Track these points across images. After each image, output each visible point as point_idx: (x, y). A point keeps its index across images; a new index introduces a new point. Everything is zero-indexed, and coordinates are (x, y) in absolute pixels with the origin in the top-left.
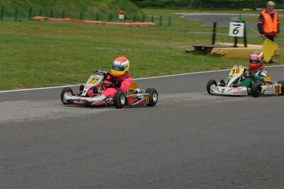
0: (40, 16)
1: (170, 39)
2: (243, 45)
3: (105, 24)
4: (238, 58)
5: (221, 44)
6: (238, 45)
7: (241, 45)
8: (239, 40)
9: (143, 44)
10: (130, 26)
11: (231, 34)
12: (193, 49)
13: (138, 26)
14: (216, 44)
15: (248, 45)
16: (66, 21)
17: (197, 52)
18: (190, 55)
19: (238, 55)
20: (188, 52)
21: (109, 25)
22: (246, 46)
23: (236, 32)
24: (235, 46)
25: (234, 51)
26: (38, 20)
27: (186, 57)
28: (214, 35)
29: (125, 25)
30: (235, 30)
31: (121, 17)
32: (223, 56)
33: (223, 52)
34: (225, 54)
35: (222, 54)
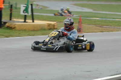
2: (31, 21)
4: (25, 30)
6: (27, 21)
11: (22, 13)
15: (35, 21)
19: (25, 28)
22: (33, 22)
23: (25, 12)
24: (25, 22)
25: (22, 25)
32: (14, 28)
33: (14, 26)
34: (15, 27)
35: (13, 27)
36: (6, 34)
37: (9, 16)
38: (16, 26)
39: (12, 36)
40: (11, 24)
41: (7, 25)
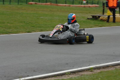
0: (33, 2)
2: (119, 15)
3: (70, 6)
10: (85, 7)
13: (89, 7)
16: (48, 4)
21: (72, 6)
26: (31, 4)
28: (104, 10)
29: (81, 6)
31: (85, 2)
32: (106, 20)
36: (100, 25)
37: (102, 12)
39: (104, 26)
40: (104, 17)
41: (101, 18)
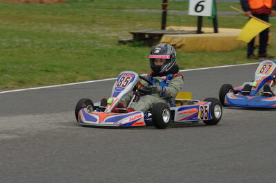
1: (93, 22)
2: (212, 30)
4: (204, 51)
5: (175, 28)
6: (203, 29)
7: (208, 30)
8: (204, 21)
9: (49, 31)
11: (192, 12)
12: (131, 38)
13: (41, 2)
14: (167, 28)
15: (220, 30)
17: (137, 43)
18: (125, 47)
19: (203, 47)
20: (122, 42)
22: (216, 31)
23: (199, 8)
24: (199, 32)
25: (198, 39)
27: (119, 52)
28: (164, 14)
30: (198, 5)
32: (179, 47)
33: (179, 42)
34: (182, 45)
35: (178, 45)
38: (184, 42)
40: (173, 38)
41: (164, 40)
